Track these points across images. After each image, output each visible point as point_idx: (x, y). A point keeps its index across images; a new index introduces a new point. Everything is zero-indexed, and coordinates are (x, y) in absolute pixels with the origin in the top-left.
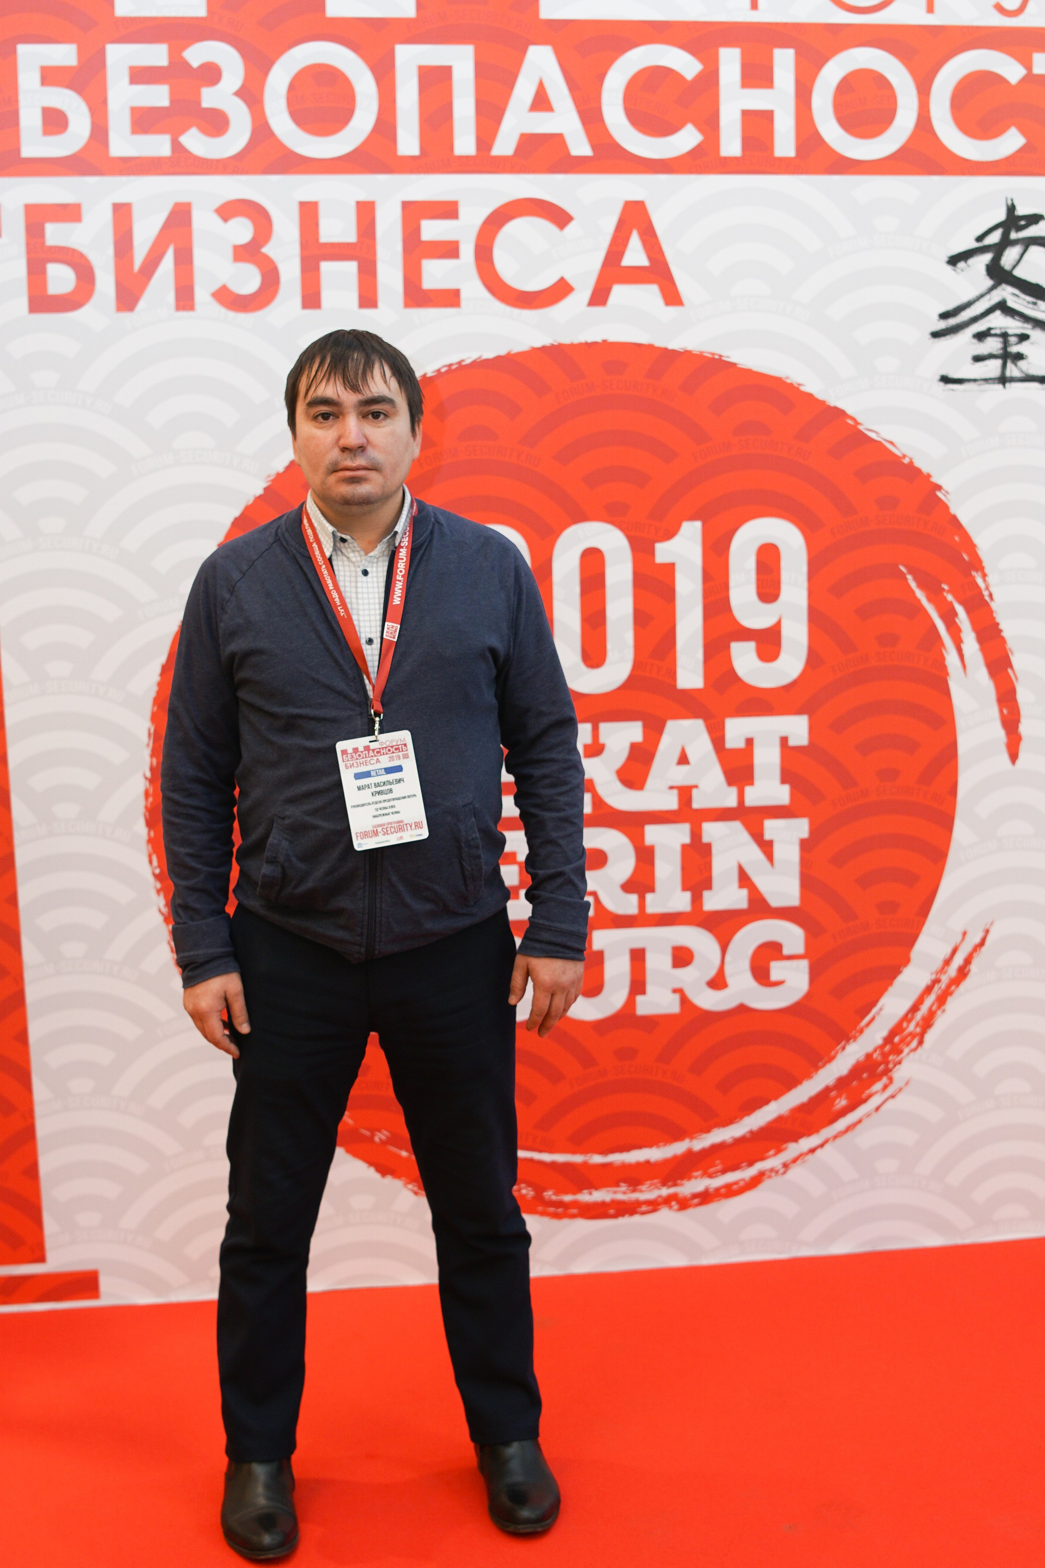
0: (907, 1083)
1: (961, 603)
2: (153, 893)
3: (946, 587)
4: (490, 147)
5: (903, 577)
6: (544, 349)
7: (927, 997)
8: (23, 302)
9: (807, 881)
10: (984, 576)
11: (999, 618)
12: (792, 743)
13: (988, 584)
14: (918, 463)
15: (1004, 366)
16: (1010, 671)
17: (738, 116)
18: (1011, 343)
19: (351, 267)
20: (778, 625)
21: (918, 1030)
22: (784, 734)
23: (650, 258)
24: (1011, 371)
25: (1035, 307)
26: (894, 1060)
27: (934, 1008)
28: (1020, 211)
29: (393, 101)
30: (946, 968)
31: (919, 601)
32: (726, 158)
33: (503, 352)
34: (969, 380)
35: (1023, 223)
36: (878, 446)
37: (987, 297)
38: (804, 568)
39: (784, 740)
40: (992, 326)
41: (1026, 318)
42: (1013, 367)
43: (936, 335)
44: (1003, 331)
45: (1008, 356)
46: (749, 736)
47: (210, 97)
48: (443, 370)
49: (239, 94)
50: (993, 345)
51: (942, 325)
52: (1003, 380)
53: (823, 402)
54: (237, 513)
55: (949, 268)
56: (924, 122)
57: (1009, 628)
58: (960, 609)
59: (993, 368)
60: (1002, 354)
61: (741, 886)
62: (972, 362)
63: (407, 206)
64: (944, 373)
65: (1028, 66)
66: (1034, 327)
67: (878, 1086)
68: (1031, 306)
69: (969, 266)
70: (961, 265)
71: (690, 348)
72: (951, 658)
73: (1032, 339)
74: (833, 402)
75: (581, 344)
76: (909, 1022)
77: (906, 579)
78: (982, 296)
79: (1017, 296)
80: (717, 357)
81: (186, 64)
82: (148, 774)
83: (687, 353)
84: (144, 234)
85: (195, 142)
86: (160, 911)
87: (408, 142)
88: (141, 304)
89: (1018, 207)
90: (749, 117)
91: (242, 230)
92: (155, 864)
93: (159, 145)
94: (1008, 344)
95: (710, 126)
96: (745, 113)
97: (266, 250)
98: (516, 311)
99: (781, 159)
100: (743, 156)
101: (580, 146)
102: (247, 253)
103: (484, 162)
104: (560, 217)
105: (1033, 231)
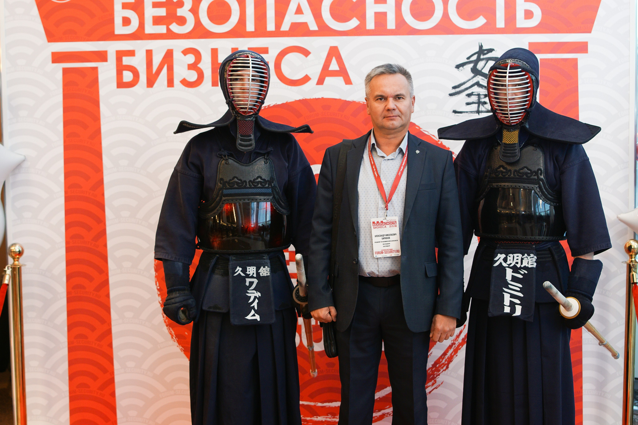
0: (442, 383)
2: (157, 296)
4: (280, 28)
6: (300, 101)
8: (115, 84)
14: (444, 144)
15: (479, 106)
17: (373, 14)
18: (481, 98)
21: (446, 362)
23: (339, 67)
26: (436, 374)
28: (484, 48)
29: (245, 12)
30: (457, 339)
32: (368, 30)
33: (284, 102)
34: (464, 112)
35: (485, 52)
36: (428, 137)
37: (472, 80)
40: (473, 91)
42: (482, 107)
43: (451, 95)
44: (478, 93)
45: (480, 103)
47: (180, 12)
49: (190, 11)
50: (474, 99)
51: (454, 91)
52: (478, 112)
55: (456, 69)
56: (445, 14)
59: (474, 107)
60: (477, 102)
62: (466, 105)
64: (455, 109)
69: (464, 68)
70: (461, 68)
71: (355, 100)
76: (442, 359)
78: (469, 80)
79: (484, 80)
81: (172, 1)
83: (354, 102)
84: (157, 60)
85: (175, 28)
86: (159, 302)
87: (250, 27)
88: (155, 85)
89: (483, 46)
90: (377, 14)
91: (191, 59)
92: (158, 285)
93: (162, 29)
94: (480, 98)
95: (362, 18)
96: (376, 13)
97: (199, 66)
98: (290, 87)
99: (390, 30)
100: (375, 29)
101: (313, 27)
102: (193, 67)
103: (278, 33)
104: (306, 53)
105: (489, 55)
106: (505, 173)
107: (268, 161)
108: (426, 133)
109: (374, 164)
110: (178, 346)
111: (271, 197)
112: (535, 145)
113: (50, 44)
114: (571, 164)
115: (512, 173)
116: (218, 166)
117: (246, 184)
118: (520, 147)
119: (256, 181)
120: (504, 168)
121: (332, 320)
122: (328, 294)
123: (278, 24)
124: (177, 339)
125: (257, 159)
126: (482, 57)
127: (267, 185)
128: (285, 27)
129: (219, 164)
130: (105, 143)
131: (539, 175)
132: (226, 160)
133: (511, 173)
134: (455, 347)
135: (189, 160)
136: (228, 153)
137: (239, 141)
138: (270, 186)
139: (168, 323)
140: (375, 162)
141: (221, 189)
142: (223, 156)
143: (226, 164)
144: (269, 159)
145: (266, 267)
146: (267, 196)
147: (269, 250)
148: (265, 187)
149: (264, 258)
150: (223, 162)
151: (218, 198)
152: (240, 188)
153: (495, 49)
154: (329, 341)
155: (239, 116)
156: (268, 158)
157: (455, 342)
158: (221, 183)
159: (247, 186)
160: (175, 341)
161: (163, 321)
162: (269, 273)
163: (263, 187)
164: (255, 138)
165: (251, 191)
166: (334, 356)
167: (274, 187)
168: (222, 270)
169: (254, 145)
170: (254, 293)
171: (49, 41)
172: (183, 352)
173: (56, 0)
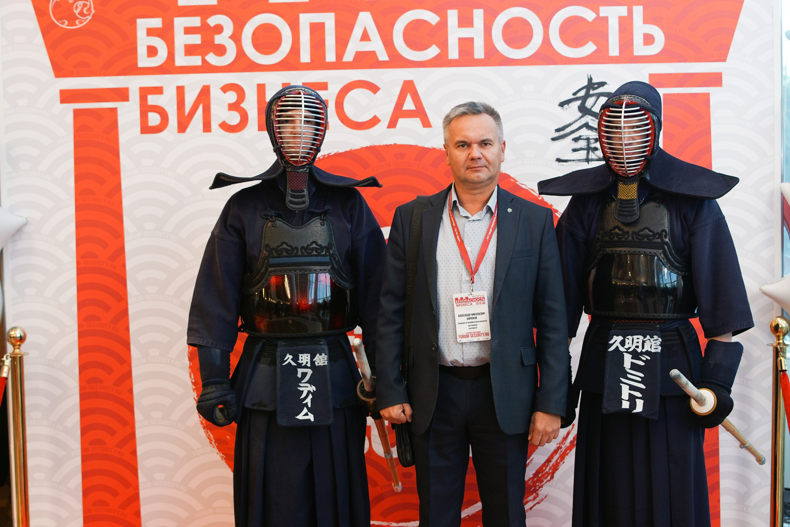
0: (546, 497)
2: (191, 391)
4: (342, 58)
6: (367, 148)
7: (555, 456)
8: (138, 129)
14: (546, 200)
15: (588, 153)
17: (457, 40)
18: (591, 143)
21: (551, 471)
23: (416, 106)
24: (591, 156)
26: (538, 485)
27: (559, 461)
28: (594, 81)
29: (299, 39)
30: (564, 441)
32: (451, 60)
33: (348, 150)
34: (571, 161)
35: (596, 86)
36: (526, 192)
37: (579, 121)
40: (581, 135)
42: (593, 154)
43: (554, 139)
44: (587, 137)
45: (589, 149)
47: (219, 39)
48: (321, 158)
49: (231, 37)
50: (582, 144)
51: (557, 134)
52: (587, 160)
55: (560, 108)
56: (546, 40)
59: (582, 154)
60: (586, 148)
62: (572, 152)
64: (558, 157)
65: (597, 13)
67: (531, 497)
69: (569, 107)
70: (566, 106)
71: (435, 147)
75: (384, 146)
76: (546, 467)
78: (576, 121)
79: (594, 120)
81: (208, 25)
83: (434, 149)
84: (190, 99)
85: (212, 59)
86: (194, 399)
87: (305, 57)
88: (188, 130)
89: (593, 79)
90: (462, 41)
91: (232, 97)
92: (192, 377)
93: (196, 61)
95: (444, 45)
96: (460, 39)
97: (242, 105)
98: (354, 131)
99: (477, 60)
100: (459, 58)
101: (383, 56)
102: (235, 107)
103: (339, 64)
104: (374, 88)
105: (601, 90)
106: (622, 236)
107: (325, 222)
108: (523, 187)
109: (456, 226)
110: (217, 453)
111: (329, 267)
112: (658, 201)
113: (58, 79)
114: (703, 224)
115: (630, 235)
116: (263, 230)
117: (298, 252)
118: (639, 204)
119: (310, 248)
120: (620, 229)
121: (407, 421)
122: (401, 388)
123: (340, 53)
124: (217, 444)
125: (312, 220)
127: (324, 253)
128: (349, 57)
129: (265, 227)
130: (126, 201)
131: (663, 237)
132: (273, 221)
133: (628, 235)
134: (562, 451)
135: (228, 223)
136: (275, 213)
137: (290, 197)
138: (328, 254)
139: (205, 425)
140: (458, 223)
141: (267, 258)
142: (268, 217)
143: (273, 226)
144: (327, 220)
145: (323, 354)
146: (324, 266)
147: (327, 333)
148: (322, 255)
149: (321, 343)
150: (270, 224)
151: (264, 269)
152: (289, 256)
153: (607, 83)
154: (403, 447)
155: (289, 167)
156: (325, 219)
157: (562, 445)
158: (266, 251)
159: (298, 254)
160: (214, 447)
161: (200, 422)
162: (326, 362)
163: (319, 255)
164: (308, 194)
165: (303, 259)
166: (409, 465)
167: (332, 254)
168: (269, 358)
169: (308, 203)
170: (308, 387)
171: (57, 76)
172: (224, 460)
173: (65, 26)
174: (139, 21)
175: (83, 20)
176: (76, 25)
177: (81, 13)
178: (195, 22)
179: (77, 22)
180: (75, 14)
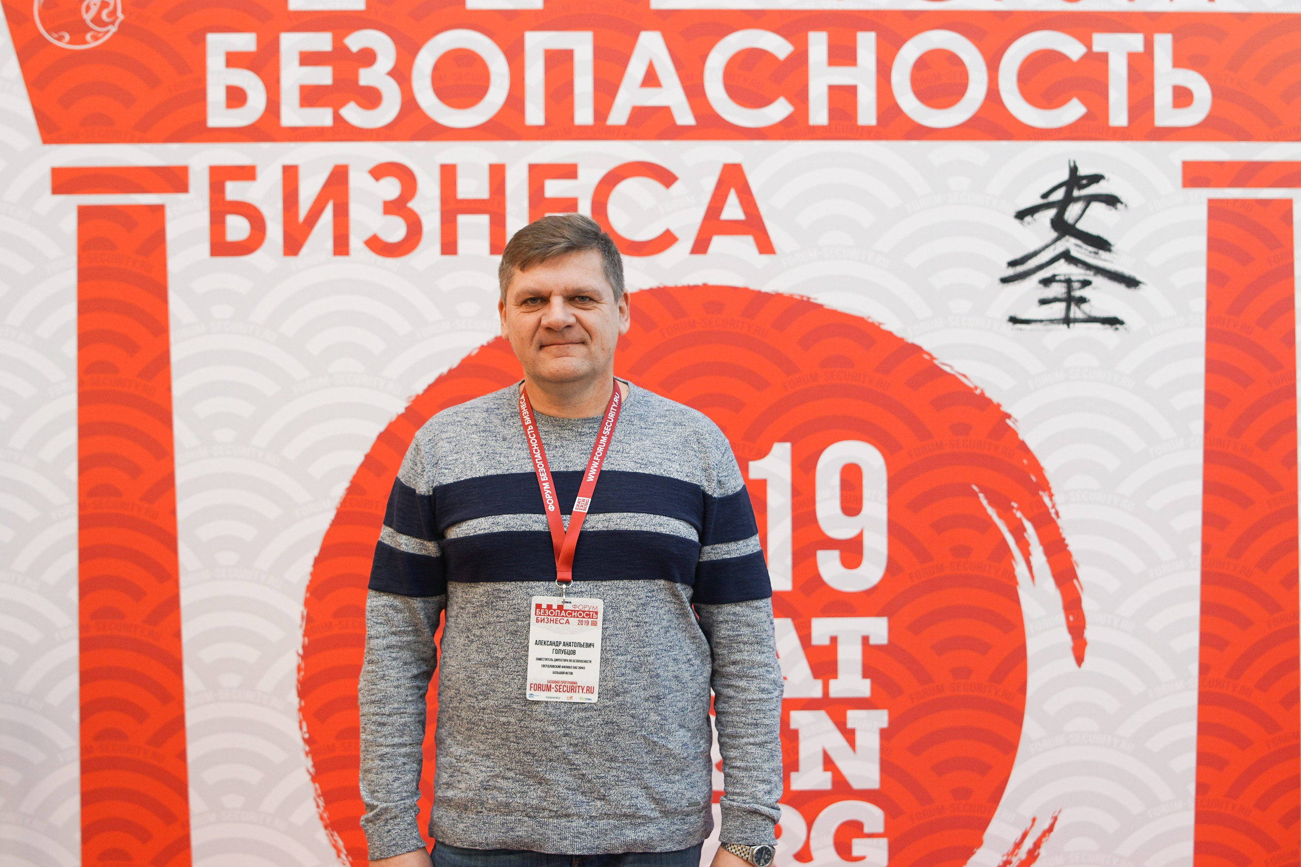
1: (1029, 519)
2: (302, 755)
3: (1015, 505)
4: (606, 118)
5: (975, 495)
6: (651, 291)
8: (206, 247)
9: (886, 767)
10: (1051, 496)
11: (1065, 534)
12: (873, 641)
13: (1055, 504)
14: (988, 394)
15: (1068, 308)
16: (1075, 581)
17: (825, 91)
18: (1074, 288)
19: (484, 220)
20: (860, 536)
22: (865, 634)
23: (745, 213)
24: (1075, 313)
25: (1097, 256)
28: (1082, 172)
29: (523, 79)
30: (1017, 851)
31: (990, 517)
32: (813, 127)
34: (1035, 321)
35: (1084, 182)
36: (952, 379)
37: (1052, 247)
38: (884, 486)
39: (865, 639)
40: (1056, 272)
41: (1088, 266)
42: (1076, 309)
43: (1005, 280)
44: (1067, 277)
45: (1070, 300)
46: (834, 634)
47: (367, 77)
49: (391, 74)
50: (1058, 290)
51: (1011, 272)
52: (1067, 321)
53: (902, 340)
54: (381, 428)
55: (1017, 222)
56: (993, 94)
57: (1074, 543)
58: (1028, 525)
59: (1058, 310)
60: (1065, 298)
61: (826, 769)
62: (1039, 305)
63: (532, 168)
64: (1013, 314)
65: (1088, 44)
66: (1095, 274)
68: (1093, 255)
69: (1035, 220)
70: (1028, 219)
71: (780, 291)
72: (1020, 569)
73: (1094, 284)
74: (910, 339)
75: (683, 287)
77: (978, 497)
78: (1047, 246)
79: (1080, 247)
80: (805, 299)
81: (346, 49)
82: (301, 652)
83: (778, 296)
84: (308, 191)
85: (353, 114)
86: (308, 771)
87: (535, 115)
88: (304, 250)
89: (1079, 169)
90: (834, 90)
91: (391, 188)
92: (305, 729)
93: (323, 117)
94: (1071, 289)
95: (800, 98)
96: (832, 89)
97: (411, 205)
99: (863, 127)
100: (829, 124)
101: (684, 117)
102: (395, 207)
103: (600, 131)
104: (666, 178)
105: (1093, 189)
108: (949, 369)
113: (48, 147)
123: (602, 107)
124: (350, 858)
126: (1076, 193)
128: (618, 116)
130: (180, 387)
139: (328, 822)
153: (1105, 177)
157: (1011, 858)
160: (344, 864)
161: (317, 816)
171: (46, 140)
173: (65, 43)
174: (212, 39)
175: (99, 32)
176: (85, 42)
177: (97, 20)
178: (322, 42)
179: (88, 37)
180: (83, 21)
